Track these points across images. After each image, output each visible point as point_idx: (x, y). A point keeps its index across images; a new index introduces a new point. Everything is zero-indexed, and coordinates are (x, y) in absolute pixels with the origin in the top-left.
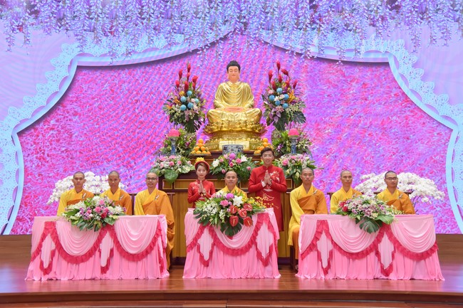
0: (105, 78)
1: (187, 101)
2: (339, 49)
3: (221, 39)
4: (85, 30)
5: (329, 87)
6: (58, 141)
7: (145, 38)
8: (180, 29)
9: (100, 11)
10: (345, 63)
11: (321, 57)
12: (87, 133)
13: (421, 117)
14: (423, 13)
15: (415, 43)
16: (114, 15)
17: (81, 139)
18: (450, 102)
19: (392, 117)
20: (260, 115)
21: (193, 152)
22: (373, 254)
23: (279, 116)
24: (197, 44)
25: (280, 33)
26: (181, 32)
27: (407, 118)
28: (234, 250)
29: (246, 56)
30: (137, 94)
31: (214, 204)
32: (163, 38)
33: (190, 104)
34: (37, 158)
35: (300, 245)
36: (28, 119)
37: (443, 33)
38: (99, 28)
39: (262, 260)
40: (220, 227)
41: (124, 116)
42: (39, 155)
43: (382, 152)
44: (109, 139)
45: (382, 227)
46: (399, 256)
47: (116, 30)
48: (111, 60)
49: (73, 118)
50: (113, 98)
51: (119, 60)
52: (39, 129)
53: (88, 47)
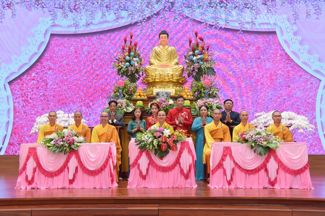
0: (71, 43)
1: (130, 60)
2: (240, 22)
3: (154, 14)
4: (56, 8)
5: (233, 49)
6: (38, 88)
7: (99, 14)
8: (125, 7)
10: (244, 32)
11: (227, 27)
12: (58, 83)
13: (299, 71)
15: (295, 17)
17: (54, 87)
18: (320, 60)
19: (278, 71)
20: (183, 70)
21: (135, 97)
22: (263, 171)
23: (197, 70)
24: (137, 18)
25: (198, 10)
26: (125, 9)
27: (288, 72)
28: (164, 168)
29: (173, 27)
30: (94, 54)
31: (150, 135)
32: (113, 13)
33: (132, 62)
34: (22, 100)
35: (211, 164)
36: (15, 72)
38: (66, 6)
39: (184, 175)
40: (154, 152)
41: (85, 70)
42: (24, 98)
43: (270, 96)
44: (74, 87)
45: (270, 151)
46: (281, 172)
47: (79, 8)
48: (75, 30)
49: (48, 71)
50: (77, 57)
51: (81, 30)
52: (24, 80)
53: (58, 20)
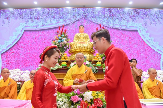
0: (34, 34)
2: (120, 25)
3: (77, 21)
4: (29, 18)
5: (117, 38)
6: (14, 57)
7: (49, 20)
8: (62, 17)
9: (34, 12)
10: (123, 30)
11: (114, 27)
12: (25, 54)
13: (151, 50)
14: (147, 15)
15: (145, 24)
16: (39, 13)
17: (23, 57)
18: (159, 45)
19: (141, 49)
21: (61, 59)
24: (68, 22)
25: (99, 19)
26: (62, 18)
27: (146, 50)
29: (86, 27)
30: (45, 40)
32: (56, 20)
34: (6, 63)
36: (5, 49)
37: (154, 22)
38: (34, 18)
41: (39, 48)
42: (7, 62)
44: (33, 56)
47: (39, 18)
49: (21, 48)
51: (39, 28)
52: (8, 53)
53: (29, 24)
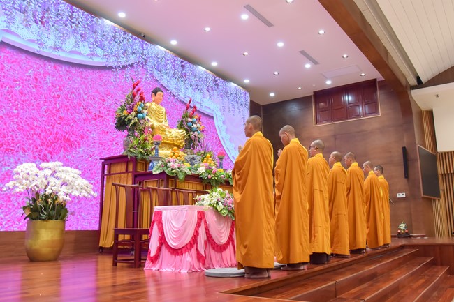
0: (30, 64)
3: (129, 65)
4: (15, 8)
7: (72, 40)
12: (4, 117)
16: (46, 8)
24: (112, 62)
25: (165, 77)
26: (101, 47)
30: (60, 89)
32: (87, 46)
38: (30, 13)
41: (45, 107)
44: (27, 128)
47: (47, 22)
48: (38, 49)
50: (36, 87)
51: (46, 51)
53: (16, 26)
